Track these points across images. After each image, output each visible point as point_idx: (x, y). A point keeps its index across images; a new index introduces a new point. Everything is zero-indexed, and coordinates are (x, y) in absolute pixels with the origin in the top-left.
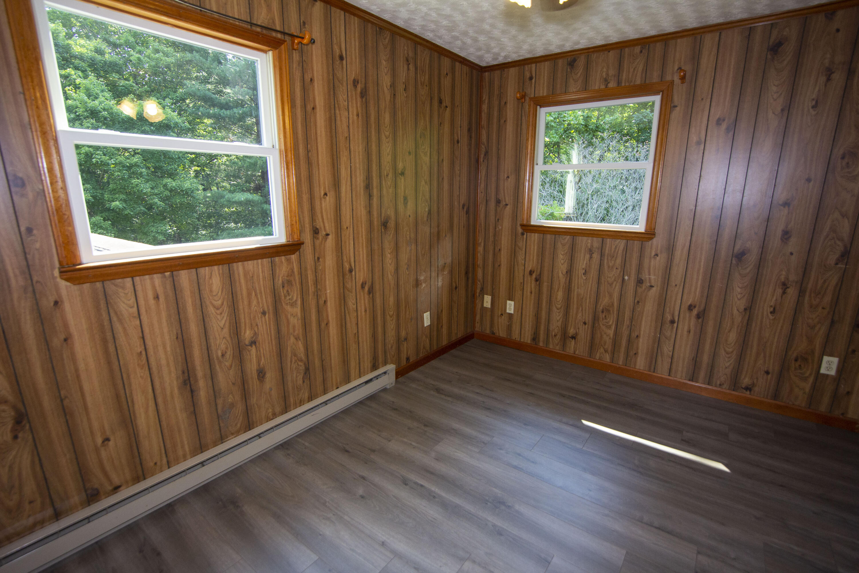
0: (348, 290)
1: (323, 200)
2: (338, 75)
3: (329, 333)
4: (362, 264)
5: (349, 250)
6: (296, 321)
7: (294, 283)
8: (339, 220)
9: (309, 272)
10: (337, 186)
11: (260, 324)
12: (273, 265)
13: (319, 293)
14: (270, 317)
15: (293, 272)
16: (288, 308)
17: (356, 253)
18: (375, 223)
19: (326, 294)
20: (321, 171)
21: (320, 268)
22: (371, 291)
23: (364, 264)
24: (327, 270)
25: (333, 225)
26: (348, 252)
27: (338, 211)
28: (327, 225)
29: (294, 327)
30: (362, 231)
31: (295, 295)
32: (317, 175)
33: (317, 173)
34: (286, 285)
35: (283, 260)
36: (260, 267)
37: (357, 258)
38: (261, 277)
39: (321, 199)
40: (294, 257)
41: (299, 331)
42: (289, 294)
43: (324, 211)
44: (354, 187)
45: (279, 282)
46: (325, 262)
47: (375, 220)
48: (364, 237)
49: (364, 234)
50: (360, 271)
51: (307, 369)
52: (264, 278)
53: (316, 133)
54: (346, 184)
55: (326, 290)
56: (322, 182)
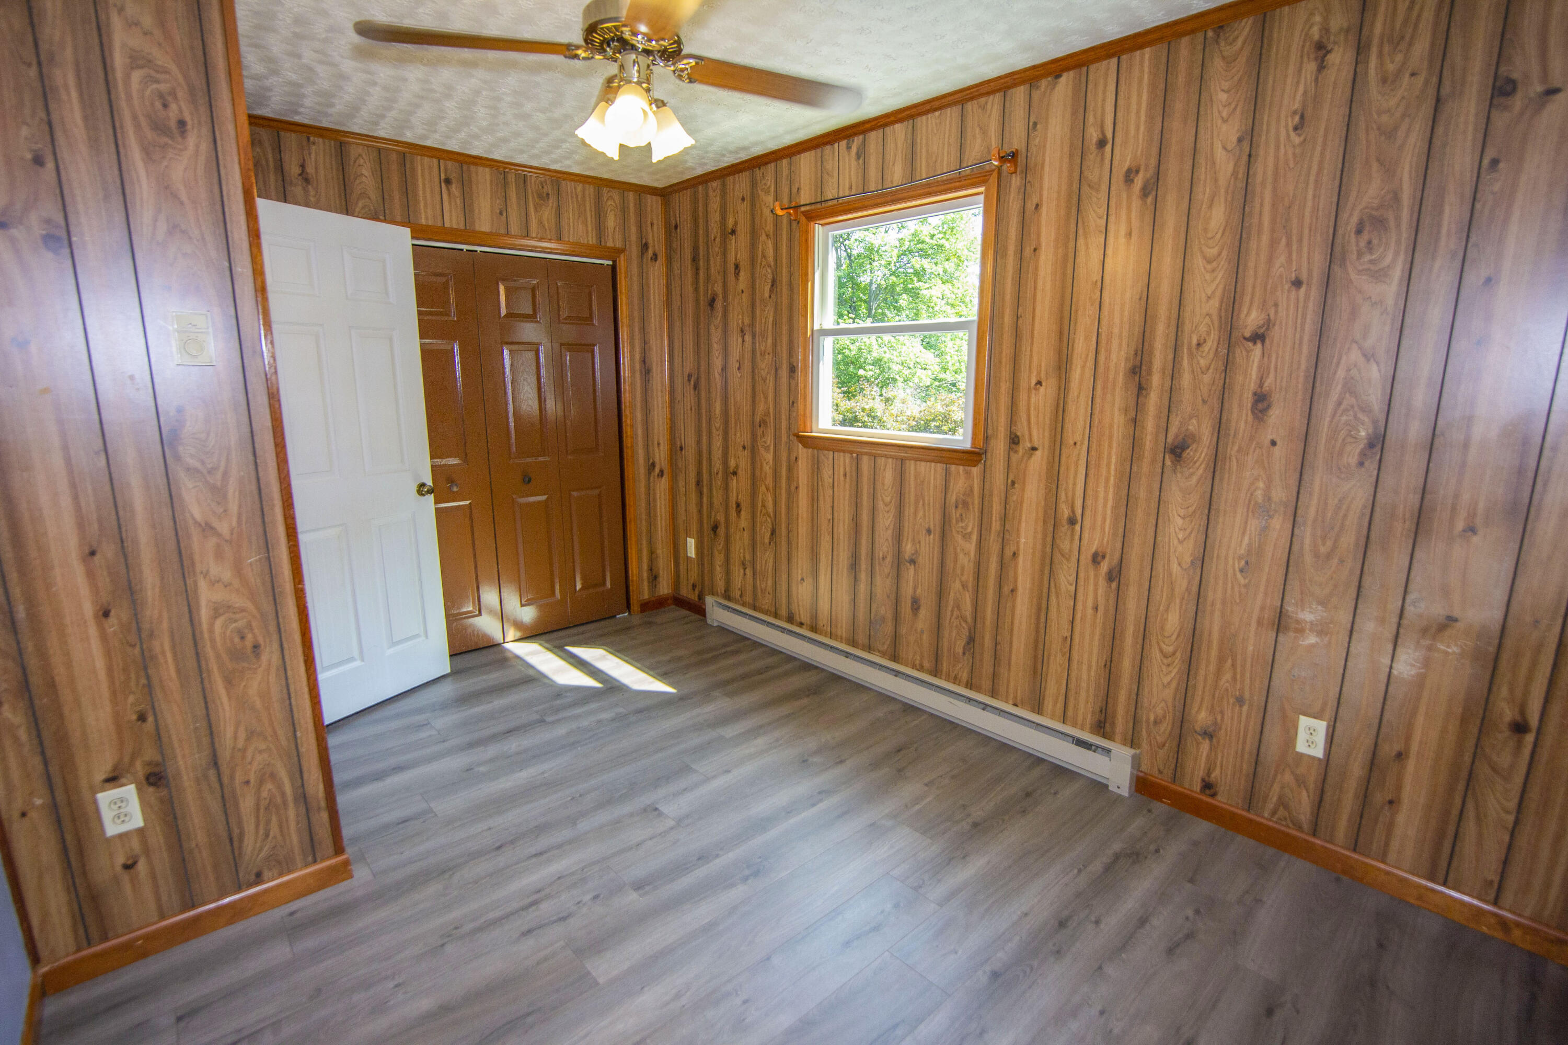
0: (1063, 555)
1: (1033, 392)
2: (1090, 177)
3: (1014, 607)
4: (1099, 519)
5: (1074, 484)
6: (966, 561)
7: (971, 507)
8: (1059, 429)
9: (996, 500)
10: (1063, 370)
11: (923, 543)
12: (947, 473)
13: (1007, 536)
14: (934, 538)
15: (972, 490)
16: (959, 538)
17: (1090, 492)
18: (1148, 443)
19: (1018, 543)
20: (1035, 346)
21: (1015, 498)
22: (1115, 576)
23: (1104, 519)
24: (1025, 505)
25: (1047, 434)
26: (1071, 486)
27: (1061, 413)
28: (1035, 433)
29: (963, 568)
30: (1110, 454)
31: (971, 523)
32: (1028, 353)
33: (1028, 349)
34: (960, 506)
35: (961, 471)
36: (933, 471)
37: (1089, 502)
38: (932, 485)
39: (1029, 390)
40: (976, 471)
41: (969, 577)
42: (962, 520)
43: (1032, 409)
44: (1101, 370)
45: (952, 498)
46: (1023, 490)
47: (1149, 437)
48: (1113, 467)
49: (1113, 461)
50: (1093, 528)
51: (971, 640)
52: (935, 487)
53: (1035, 288)
54: (1083, 367)
55: (1018, 536)
56: (1035, 364)
